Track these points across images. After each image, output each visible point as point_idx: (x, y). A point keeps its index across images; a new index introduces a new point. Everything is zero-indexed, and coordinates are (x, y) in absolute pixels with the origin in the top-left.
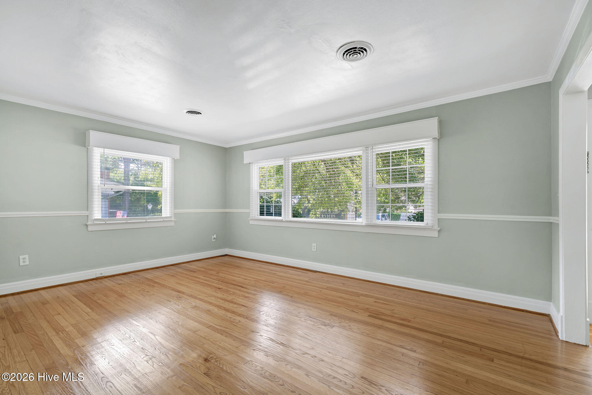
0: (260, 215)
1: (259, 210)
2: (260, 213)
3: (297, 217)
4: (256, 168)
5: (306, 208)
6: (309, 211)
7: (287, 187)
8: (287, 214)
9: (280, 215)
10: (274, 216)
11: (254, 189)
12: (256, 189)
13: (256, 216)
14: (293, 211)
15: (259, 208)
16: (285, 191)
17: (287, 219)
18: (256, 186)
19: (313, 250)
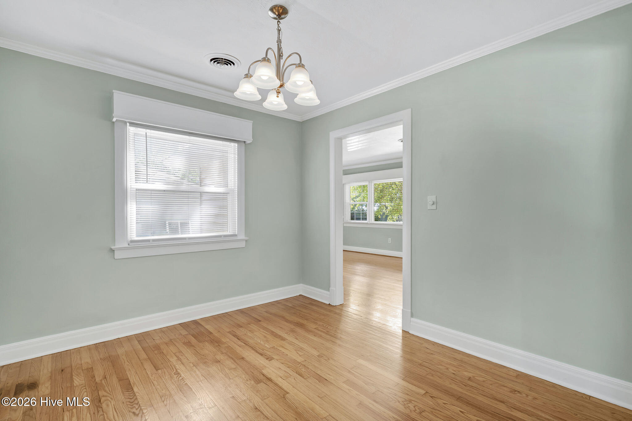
0: (351, 220)
1: (350, 216)
2: (351, 218)
3: (378, 221)
4: (348, 187)
5: (384, 213)
6: (387, 216)
7: (371, 200)
8: (371, 219)
9: (366, 219)
10: (362, 220)
11: (347, 201)
12: (348, 201)
13: (349, 220)
14: (375, 216)
15: (350, 214)
16: (369, 203)
17: (371, 222)
18: (348, 200)
19: (389, 242)
